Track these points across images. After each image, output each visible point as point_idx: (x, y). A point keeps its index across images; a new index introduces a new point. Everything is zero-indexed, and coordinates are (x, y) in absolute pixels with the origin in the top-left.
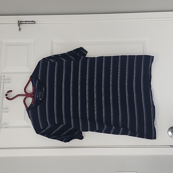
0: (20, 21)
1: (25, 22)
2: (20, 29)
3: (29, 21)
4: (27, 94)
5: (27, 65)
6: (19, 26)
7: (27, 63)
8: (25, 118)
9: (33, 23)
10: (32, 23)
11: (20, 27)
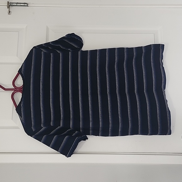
0: (10, 3)
1: (16, 4)
2: (9, 12)
3: (20, 3)
4: (15, 88)
5: (17, 54)
6: (8, 8)
7: (17, 53)
8: (12, 118)
9: (26, 6)
10: (24, 6)
11: (9, 10)
